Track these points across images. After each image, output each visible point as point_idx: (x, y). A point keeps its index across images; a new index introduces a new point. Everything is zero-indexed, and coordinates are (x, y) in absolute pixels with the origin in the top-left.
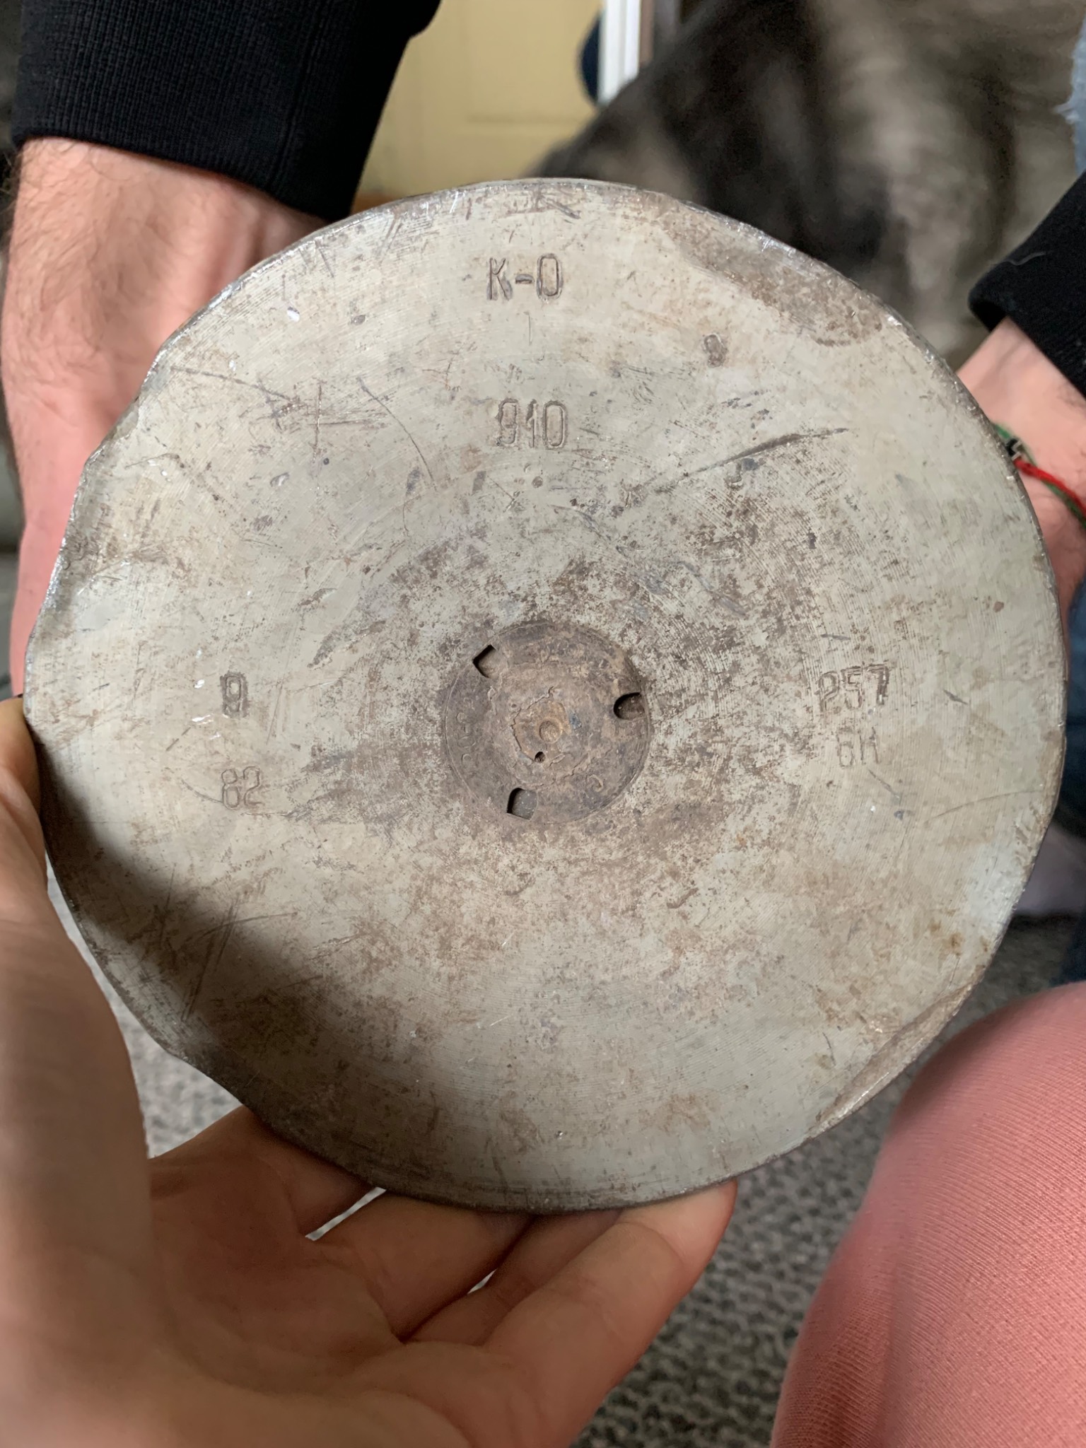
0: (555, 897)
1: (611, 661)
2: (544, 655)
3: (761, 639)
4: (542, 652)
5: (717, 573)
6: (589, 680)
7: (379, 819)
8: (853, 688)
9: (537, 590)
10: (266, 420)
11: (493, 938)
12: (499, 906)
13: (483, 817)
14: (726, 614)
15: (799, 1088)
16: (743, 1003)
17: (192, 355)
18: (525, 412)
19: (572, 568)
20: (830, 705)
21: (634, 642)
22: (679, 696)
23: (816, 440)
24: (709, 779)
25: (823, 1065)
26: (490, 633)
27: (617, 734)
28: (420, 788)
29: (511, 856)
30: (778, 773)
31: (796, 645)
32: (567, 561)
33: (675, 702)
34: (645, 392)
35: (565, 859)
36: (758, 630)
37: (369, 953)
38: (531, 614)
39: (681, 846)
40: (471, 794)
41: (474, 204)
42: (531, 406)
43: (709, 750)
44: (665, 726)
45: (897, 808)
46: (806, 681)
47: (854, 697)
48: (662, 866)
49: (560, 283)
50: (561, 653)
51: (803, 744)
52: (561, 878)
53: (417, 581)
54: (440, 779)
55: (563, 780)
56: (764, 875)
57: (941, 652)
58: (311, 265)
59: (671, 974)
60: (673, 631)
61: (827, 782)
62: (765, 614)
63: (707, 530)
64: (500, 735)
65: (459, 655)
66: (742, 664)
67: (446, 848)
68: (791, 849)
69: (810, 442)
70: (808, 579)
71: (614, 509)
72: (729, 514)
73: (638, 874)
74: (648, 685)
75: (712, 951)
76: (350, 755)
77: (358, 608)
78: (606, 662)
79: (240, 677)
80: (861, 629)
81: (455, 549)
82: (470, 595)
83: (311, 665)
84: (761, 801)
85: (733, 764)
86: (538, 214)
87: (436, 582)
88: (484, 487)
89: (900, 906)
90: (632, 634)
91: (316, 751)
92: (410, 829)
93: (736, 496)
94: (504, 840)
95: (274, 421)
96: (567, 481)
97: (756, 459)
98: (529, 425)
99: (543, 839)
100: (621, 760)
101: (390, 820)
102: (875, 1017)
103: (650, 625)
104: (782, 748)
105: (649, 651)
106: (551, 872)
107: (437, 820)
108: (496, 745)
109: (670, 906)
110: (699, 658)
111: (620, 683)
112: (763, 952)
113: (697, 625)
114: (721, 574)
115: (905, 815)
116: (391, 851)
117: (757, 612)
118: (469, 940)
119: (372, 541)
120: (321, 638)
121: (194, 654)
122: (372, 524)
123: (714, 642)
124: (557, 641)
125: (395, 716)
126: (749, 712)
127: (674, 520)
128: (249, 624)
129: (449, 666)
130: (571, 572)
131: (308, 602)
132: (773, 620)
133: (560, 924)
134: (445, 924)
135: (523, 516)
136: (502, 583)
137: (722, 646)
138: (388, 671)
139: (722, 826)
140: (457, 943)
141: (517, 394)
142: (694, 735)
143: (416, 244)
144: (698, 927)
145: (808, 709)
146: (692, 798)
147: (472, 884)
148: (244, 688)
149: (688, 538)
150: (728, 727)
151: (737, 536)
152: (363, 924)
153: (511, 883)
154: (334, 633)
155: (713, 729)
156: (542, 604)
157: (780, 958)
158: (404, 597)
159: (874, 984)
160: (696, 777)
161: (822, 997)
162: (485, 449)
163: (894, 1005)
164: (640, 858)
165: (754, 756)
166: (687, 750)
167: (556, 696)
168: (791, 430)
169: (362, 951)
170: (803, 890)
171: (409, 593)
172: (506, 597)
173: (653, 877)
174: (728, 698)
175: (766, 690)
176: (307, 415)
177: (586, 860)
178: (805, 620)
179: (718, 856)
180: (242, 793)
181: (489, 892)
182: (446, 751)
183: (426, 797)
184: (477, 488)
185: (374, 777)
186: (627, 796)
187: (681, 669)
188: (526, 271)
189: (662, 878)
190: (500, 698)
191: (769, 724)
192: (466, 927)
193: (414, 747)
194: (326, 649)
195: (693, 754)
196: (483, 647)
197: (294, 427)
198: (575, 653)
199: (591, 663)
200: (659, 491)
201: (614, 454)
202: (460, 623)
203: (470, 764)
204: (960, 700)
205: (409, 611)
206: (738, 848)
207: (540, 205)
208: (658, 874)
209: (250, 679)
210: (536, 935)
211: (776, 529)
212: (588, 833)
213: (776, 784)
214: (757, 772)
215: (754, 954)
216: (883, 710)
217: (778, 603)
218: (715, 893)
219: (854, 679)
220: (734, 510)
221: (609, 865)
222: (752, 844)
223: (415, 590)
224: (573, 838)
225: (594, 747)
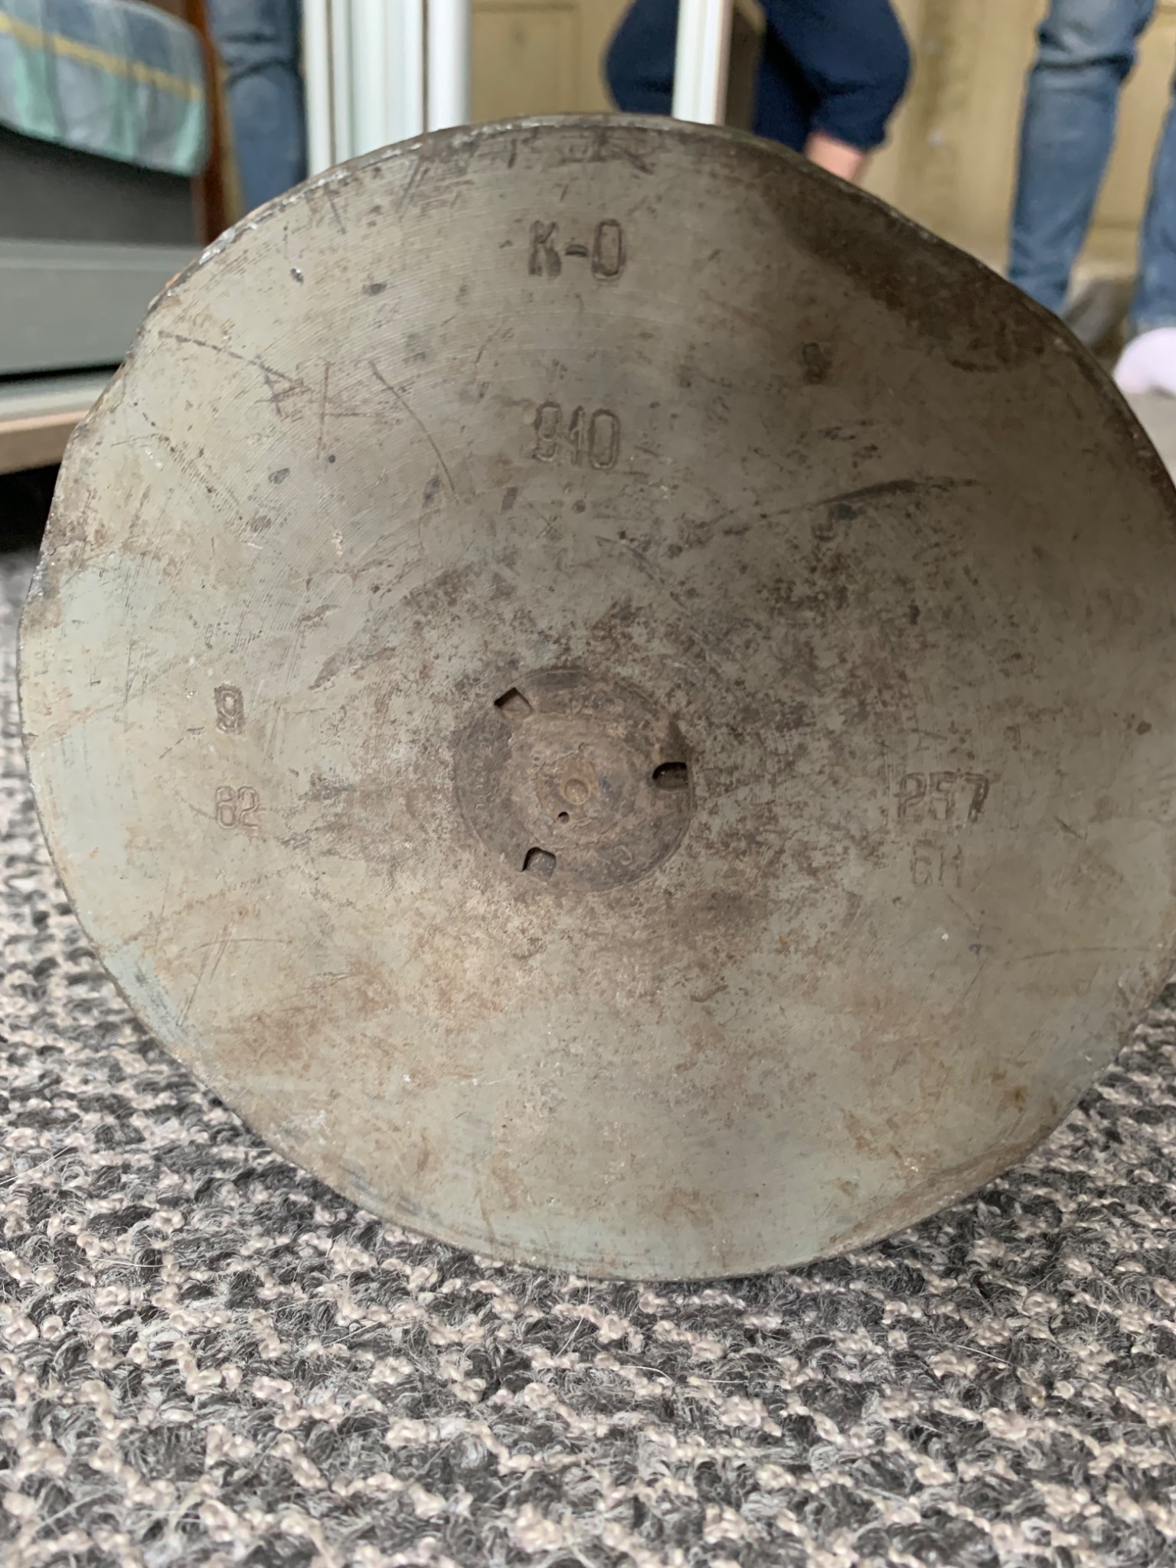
0: (568, 968)
1: (654, 724)
2: (576, 706)
3: (836, 722)
4: (574, 703)
5: (791, 639)
6: (626, 740)
7: (382, 860)
8: (942, 796)
9: (573, 633)
10: (265, 404)
11: (496, 1000)
12: (505, 967)
13: (494, 873)
14: (797, 687)
15: (815, 1207)
16: (764, 1113)
17: (182, 318)
18: (567, 419)
19: (615, 611)
20: (910, 811)
21: (684, 704)
22: (731, 773)
23: (935, 491)
24: (755, 871)
25: (845, 1191)
26: (515, 675)
27: (653, 805)
28: (426, 833)
29: (522, 919)
30: (837, 877)
31: (879, 736)
32: (609, 603)
33: (724, 779)
34: (719, 409)
35: (581, 930)
36: (834, 711)
37: (365, 993)
38: (563, 658)
39: (714, 938)
40: (482, 847)
41: (520, 146)
42: (576, 414)
43: (759, 838)
44: (710, 805)
45: (976, 941)
46: (885, 780)
47: (941, 809)
48: (688, 956)
49: (622, 259)
50: (596, 706)
51: (871, 850)
52: (576, 950)
53: (432, 607)
54: (450, 826)
55: (587, 846)
56: (805, 986)
57: (1059, 772)
58: (318, 216)
59: (686, 1069)
60: (730, 699)
61: (894, 896)
62: (845, 693)
63: (784, 586)
64: (521, 788)
65: (477, 695)
66: (810, 747)
67: (452, 900)
68: (841, 963)
69: (928, 493)
70: (903, 661)
71: (671, 547)
72: (813, 570)
73: (662, 959)
74: (695, 756)
75: (735, 1054)
76: (350, 788)
77: (364, 630)
78: (647, 724)
79: (236, 692)
80: (962, 729)
81: (478, 575)
82: (494, 629)
83: (311, 688)
84: (812, 905)
85: (786, 858)
86: (599, 164)
87: (455, 610)
88: (516, 506)
89: (961, 1047)
90: (681, 697)
91: (317, 780)
92: (415, 874)
93: (824, 549)
94: (516, 899)
95: (273, 405)
96: (615, 508)
97: (855, 507)
98: (572, 437)
99: (560, 906)
100: (655, 834)
101: (395, 863)
102: (912, 1155)
103: (704, 688)
104: (846, 850)
105: (700, 718)
106: (566, 941)
107: (444, 868)
108: (514, 798)
109: (694, 998)
110: (758, 734)
111: (662, 749)
112: (794, 1065)
113: (760, 696)
114: (796, 641)
115: (982, 950)
116: (393, 894)
117: (835, 690)
118: (470, 997)
119: (381, 557)
120: (323, 659)
121: (187, 661)
122: (382, 537)
123: (778, 718)
124: (592, 693)
125: (402, 753)
126: (811, 803)
127: (744, 569)
128: (245, 636)
129: (466, 706)
130: (614, 616)
131: (309, 618)
132: (854, 701)
133: (570, 997)
134: (446, 977)
135: (560, 545)
136: (531, 620)
137: (788, 724)
138: (397, 703)
139: (763, 924)
140: (458, 998)
141: (560, 398)
142: (743, 820)
143: (445, 197)
144: (723, 1025)
145: (883, 812)
146: (733, 888)
147: (477, 941)
148: (239, 702)
149: (759, 592)
150: (784, 817)
151: (821, 597)
152: (360, 962)
153: (519, 946)
154: (337, 654)
155: (766, 815)
156: (578, 649)
157: (811, 1076)
158: (418, 624)
159: (916, 1122)
160: (741, 866)
161: (853, 1123)
162: (518, 462)
163: (936, 1146)
164: (666, 943)
165: (812, 854)
166: (733, 835)
167: (586, 755)
168: (903, 474)
169: (358, 989)
170: (848, 1009)
171: (423, 620)
172: (535, 637)
173: (678, 965)
174: (788, 784)
175: (835, 782)
176: (311, 401)
177: (606, 935)
178: (894, 709)
179: (755, 956)
180: (237, 813)
181: (495, 951)
182: (459, 797)
183: (433, 844)
184: (507, 505)
185: (377, 815)
186: (658, 874)
187: (735, 743)
188: (578, 241)
189: (688, 967)
190: (521, 748)
191: (834, 821)
192: (469, 983)
193: (422, 788)
194: (329, 671)
195: (739, 840)
196: (506, 689)
197: (296, 416)
198: (611, 709)
199: (631, 722)
200: (728, 532)
201: (676, 482)
202: (481, 659)
203: (484, 815)
204: (1074, 833)
205: (423, 639)
206: (778, 952)
207: (604, 153)
208: (685, 962)
209: (246, 695)
210: (542, 1003)
211: (871, 595)
212: (611, 907)
213: (833, 890)
214: (813, 872)
215: (782, 1066)
216: (976, 827)
217: (863, 684)
218: (746, 994)
219: (944, 786)
220: (820, 566)
221: (630, 944)
222: (796, 951)
223: (430, 617)
224: (592, 909)
225: (625, 816)
